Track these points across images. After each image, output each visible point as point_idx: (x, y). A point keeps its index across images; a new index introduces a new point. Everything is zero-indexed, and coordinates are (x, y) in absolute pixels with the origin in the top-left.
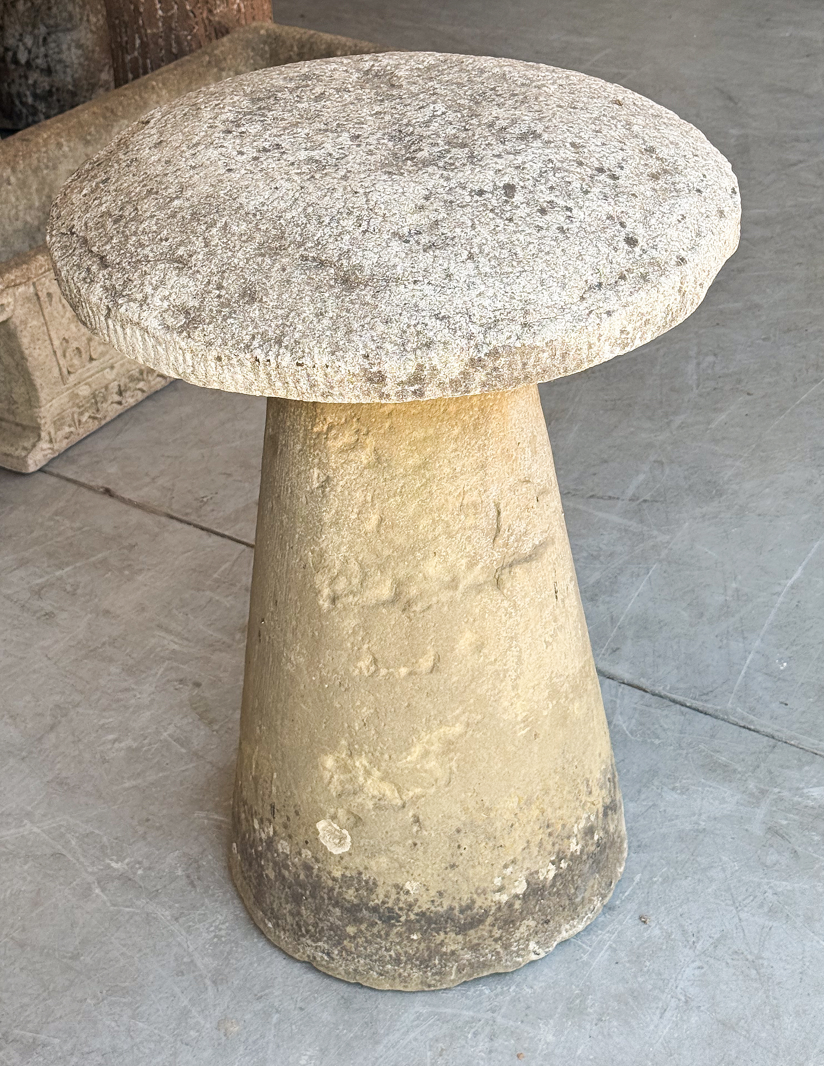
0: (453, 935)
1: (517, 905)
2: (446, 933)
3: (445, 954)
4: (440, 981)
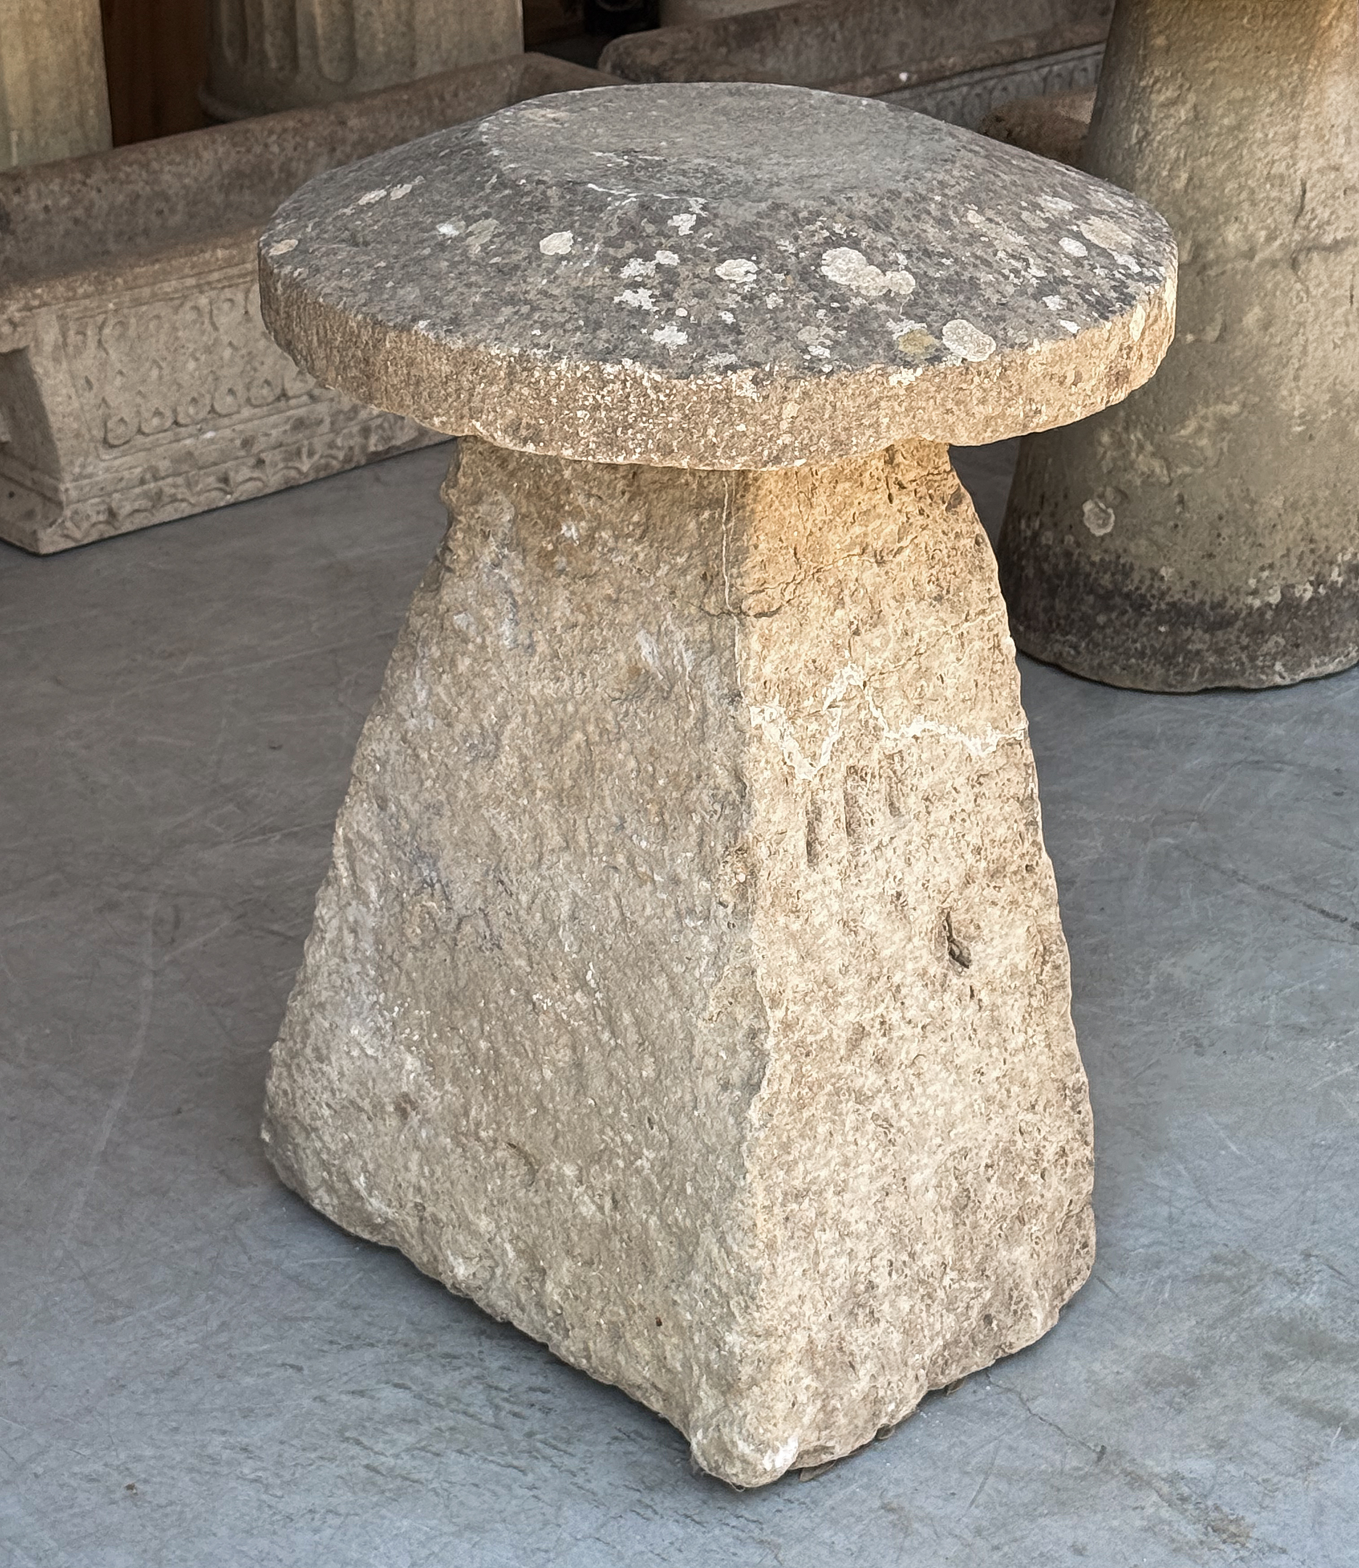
0: (1200, 632)
1: (1269, 615)
2: (1194, 629)
3: (1190, 652)
4: (1181, 682)
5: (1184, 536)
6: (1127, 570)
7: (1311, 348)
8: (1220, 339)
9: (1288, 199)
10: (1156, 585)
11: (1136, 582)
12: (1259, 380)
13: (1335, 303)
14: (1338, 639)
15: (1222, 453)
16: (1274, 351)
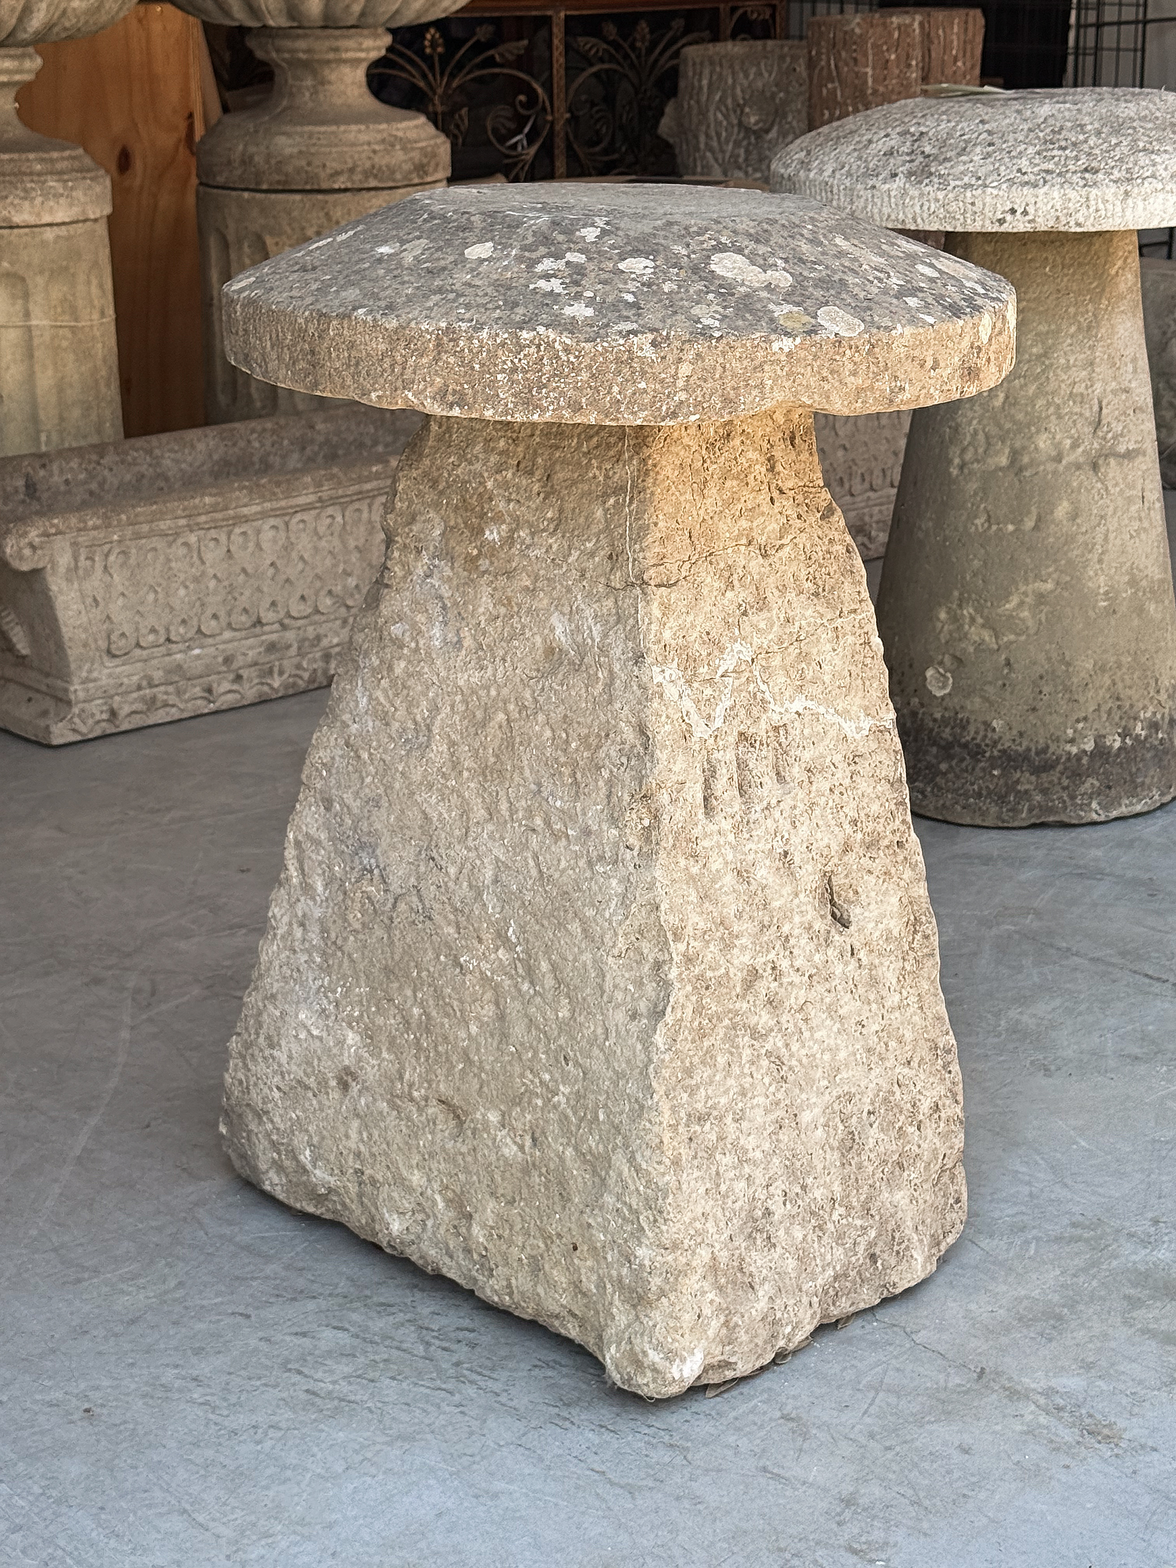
0: (1028, 775)
2: (1022, 772)
3: (1020, 792)
4: (1014, 818)
5: (1012, 693)
6: (964, 725)
7: (1112, 536)
8: (1036, 528)
9: (1088, 414)
10: (989, 735)
11: (972, 733)
12: (1070, 562)
13: (1130, 500)
14: (1143, 783)
15: (1040, 623)
16: (1081, 539)
